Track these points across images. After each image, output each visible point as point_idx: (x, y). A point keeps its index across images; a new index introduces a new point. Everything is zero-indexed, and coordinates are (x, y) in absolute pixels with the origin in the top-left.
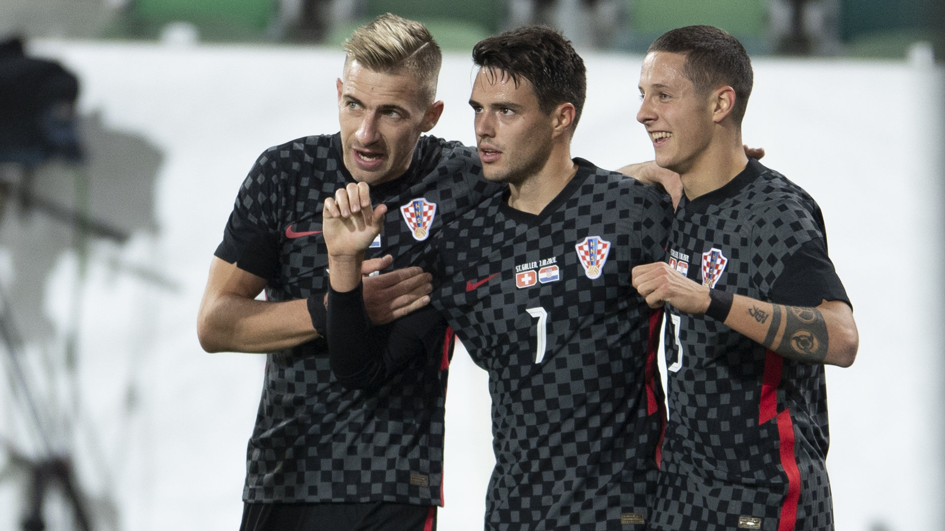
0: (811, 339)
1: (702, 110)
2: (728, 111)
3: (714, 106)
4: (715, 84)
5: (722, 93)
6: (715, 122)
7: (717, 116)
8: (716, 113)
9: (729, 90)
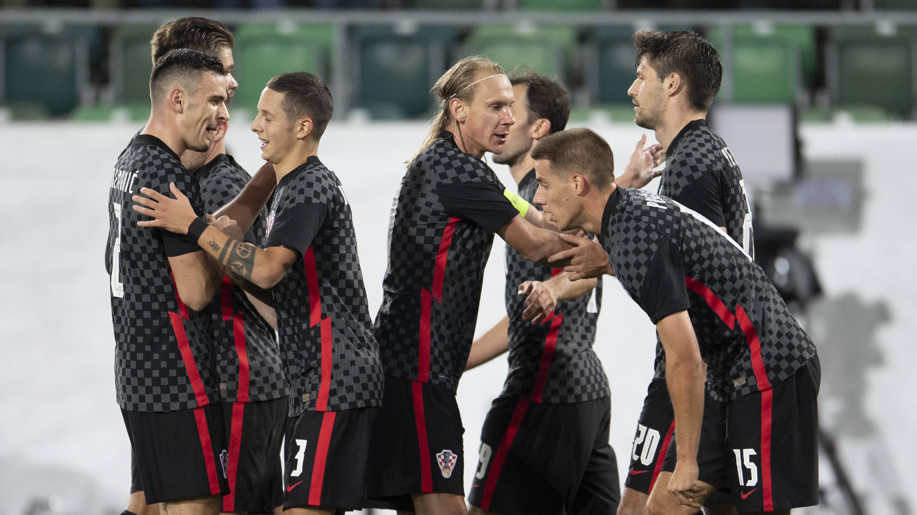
0: (242, 268)
1: (290, 130)
2: (307, 133)
3: (299, 128)
4: (299, 115)
5: (304, 122)
6: (298, 139)
7: (300, 135)
8: (299, 133)
9: (308, 121)
